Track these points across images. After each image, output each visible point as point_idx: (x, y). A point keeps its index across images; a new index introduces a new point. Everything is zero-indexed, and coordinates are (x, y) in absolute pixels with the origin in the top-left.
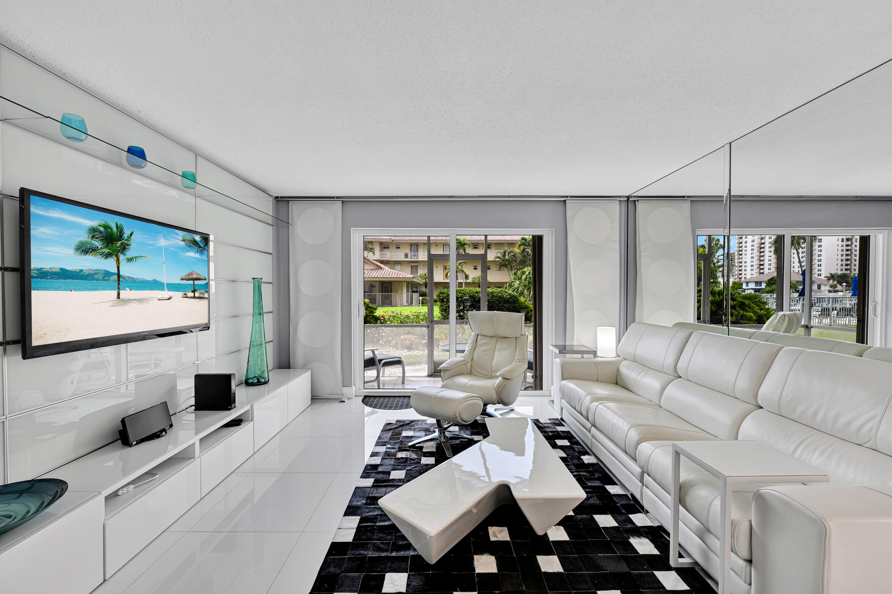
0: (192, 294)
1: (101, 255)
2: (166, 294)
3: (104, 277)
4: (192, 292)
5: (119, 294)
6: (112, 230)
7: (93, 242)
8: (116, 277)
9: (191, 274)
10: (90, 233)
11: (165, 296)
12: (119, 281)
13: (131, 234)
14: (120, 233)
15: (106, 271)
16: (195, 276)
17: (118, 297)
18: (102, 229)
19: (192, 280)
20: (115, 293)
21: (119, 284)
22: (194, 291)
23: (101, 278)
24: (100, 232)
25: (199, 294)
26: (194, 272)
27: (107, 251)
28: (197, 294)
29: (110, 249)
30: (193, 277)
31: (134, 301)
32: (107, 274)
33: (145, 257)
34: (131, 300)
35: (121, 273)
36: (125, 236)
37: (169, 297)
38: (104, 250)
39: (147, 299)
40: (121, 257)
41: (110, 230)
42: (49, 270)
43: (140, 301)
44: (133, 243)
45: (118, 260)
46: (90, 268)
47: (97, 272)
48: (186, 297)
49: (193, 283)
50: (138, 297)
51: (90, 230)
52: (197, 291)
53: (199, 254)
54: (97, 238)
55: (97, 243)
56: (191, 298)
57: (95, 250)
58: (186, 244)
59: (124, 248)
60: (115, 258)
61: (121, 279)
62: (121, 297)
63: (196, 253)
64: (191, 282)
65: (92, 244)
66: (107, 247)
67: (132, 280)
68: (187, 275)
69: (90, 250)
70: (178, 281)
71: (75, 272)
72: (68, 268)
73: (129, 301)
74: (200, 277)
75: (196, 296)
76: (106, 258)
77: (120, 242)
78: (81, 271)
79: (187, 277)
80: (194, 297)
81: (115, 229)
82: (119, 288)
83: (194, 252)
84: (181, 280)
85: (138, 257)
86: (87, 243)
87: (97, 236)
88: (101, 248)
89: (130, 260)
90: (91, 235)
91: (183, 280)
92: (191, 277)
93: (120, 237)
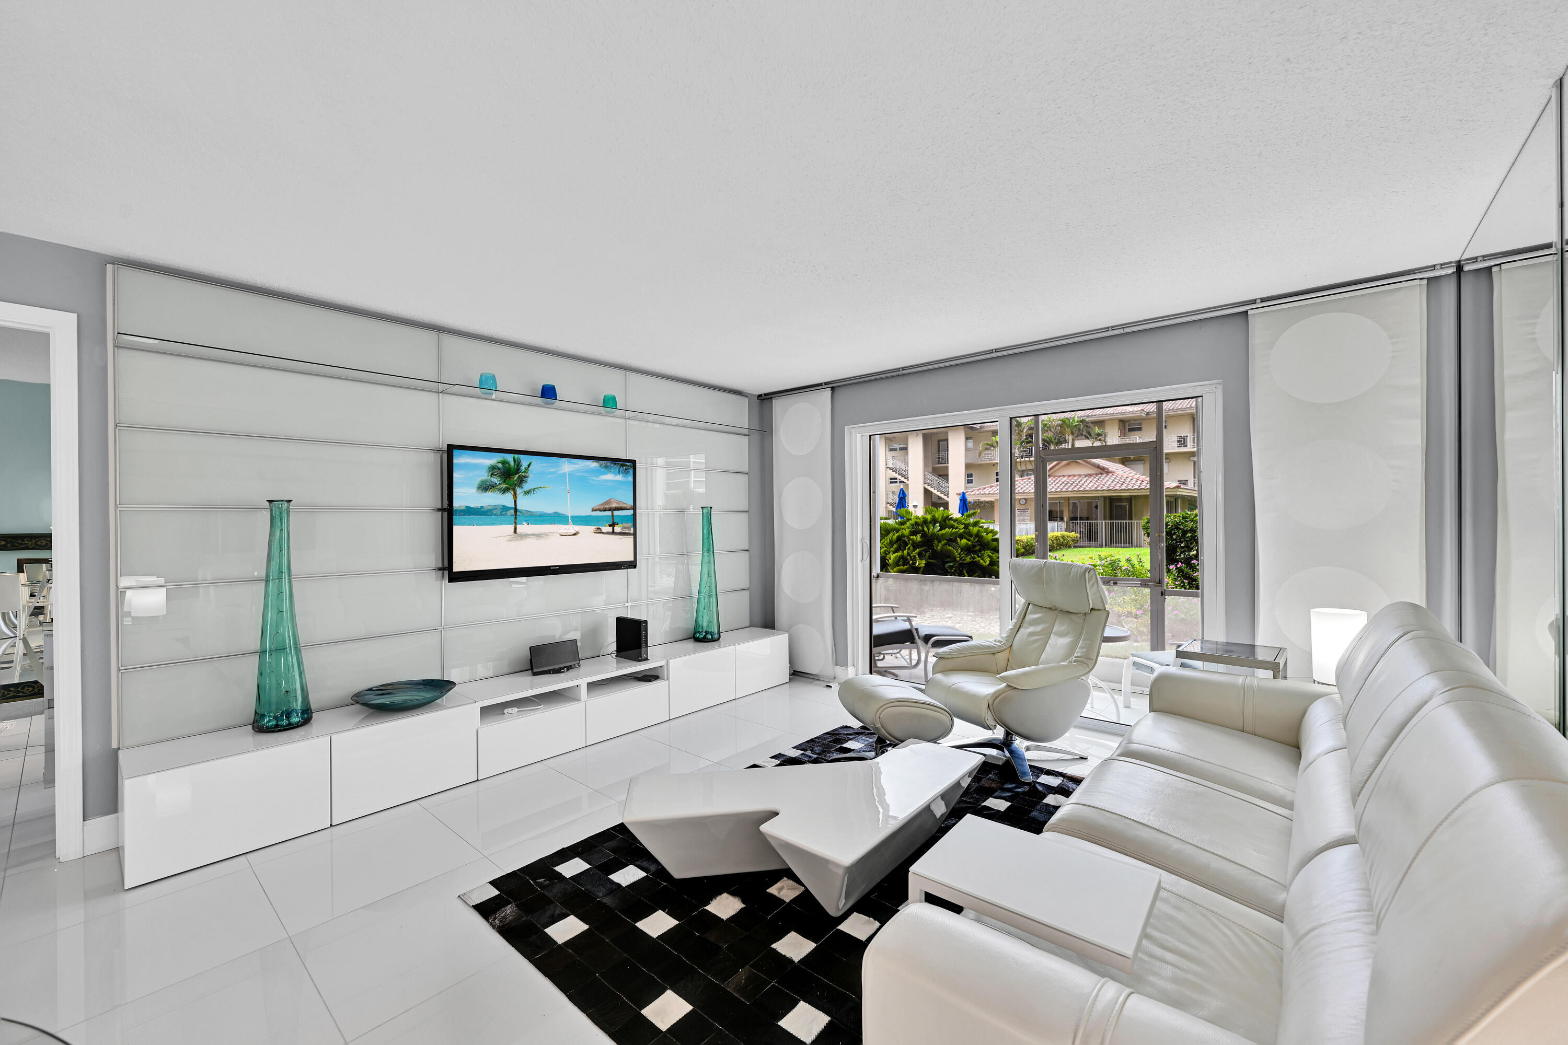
0: (610, 529)
1: (499, 491)
2: (572, 528)
3: (501, 512)
4: (610, 526)
5: (515, 529)
6: (509, 464)
7: (492, 479)
8: (512, 511)
9: (606, 503)
10: (490, 471)
11: (569, 531)
12: (516, 515)
13: (529, 466)
14: (518, 466)
15: (503, 506)
16: (614, 505)
17: (515, 532)
18: (500, 465)
19: (609, 510)
20: (512, 527)
21: (516, 518)
22: (613, 525)
23: (499, 513)
24: (499, 469)
25: (622, 529)
26: (612, 500)
27: (504, 486)
28: (618, 529)
29: (507, 484)
30: (610, 506)
31: (532, 537)
32: (505, 509)
33: (545, 487)
34: (529, 535)
35: (517, 507)
36: (523, 468)
37: (575, 532)
38: (501, 486)
39: (546, 535)
40: (519, 491)
41: (507, 465)
42: (457, 508)
43: (538, 536)
44: (531, 474)
45: (515, 494)
46: (488, 504)
47: (495, 507)
48: (600, 533)
49: (611, 514)
50: (536, 532)
51: (490, 468)
52: (618, 524)
53: (621, 475)
54: (495, 475)
55: (496, 480)
56: (608, 533)
57: (494, 487)
58: (601, 465)
59: (521, 481)
60: (512, 492)
61: (518, 513)
62: (518, 531)
63: (616, 475)
64: (609, 513)
65: (491, 481)
66: (504, 482)
67: (529, 513)
68: (603, 504)
69: (490, 487)
70: (588, 512)
71: (477, 508)
72: (472, 505)
73: (526, 536)
74: (624, 505)
75: (615, 531)
76: (504, 493)
77: (517, 476)
78: (482, 507)
79: (602, 507)
80: (613, 533)
81: (512, 463)
82: (516, 523)
83: (613, 473)
84: (593, 510)
85: (537, 488)
86: (487, 481)
87: (496, 473)
88: (499, 484)
89: (527, 493)
90: (490, 473)
91: (596, 510)
92: (607, 506)
93: (518, 470)
